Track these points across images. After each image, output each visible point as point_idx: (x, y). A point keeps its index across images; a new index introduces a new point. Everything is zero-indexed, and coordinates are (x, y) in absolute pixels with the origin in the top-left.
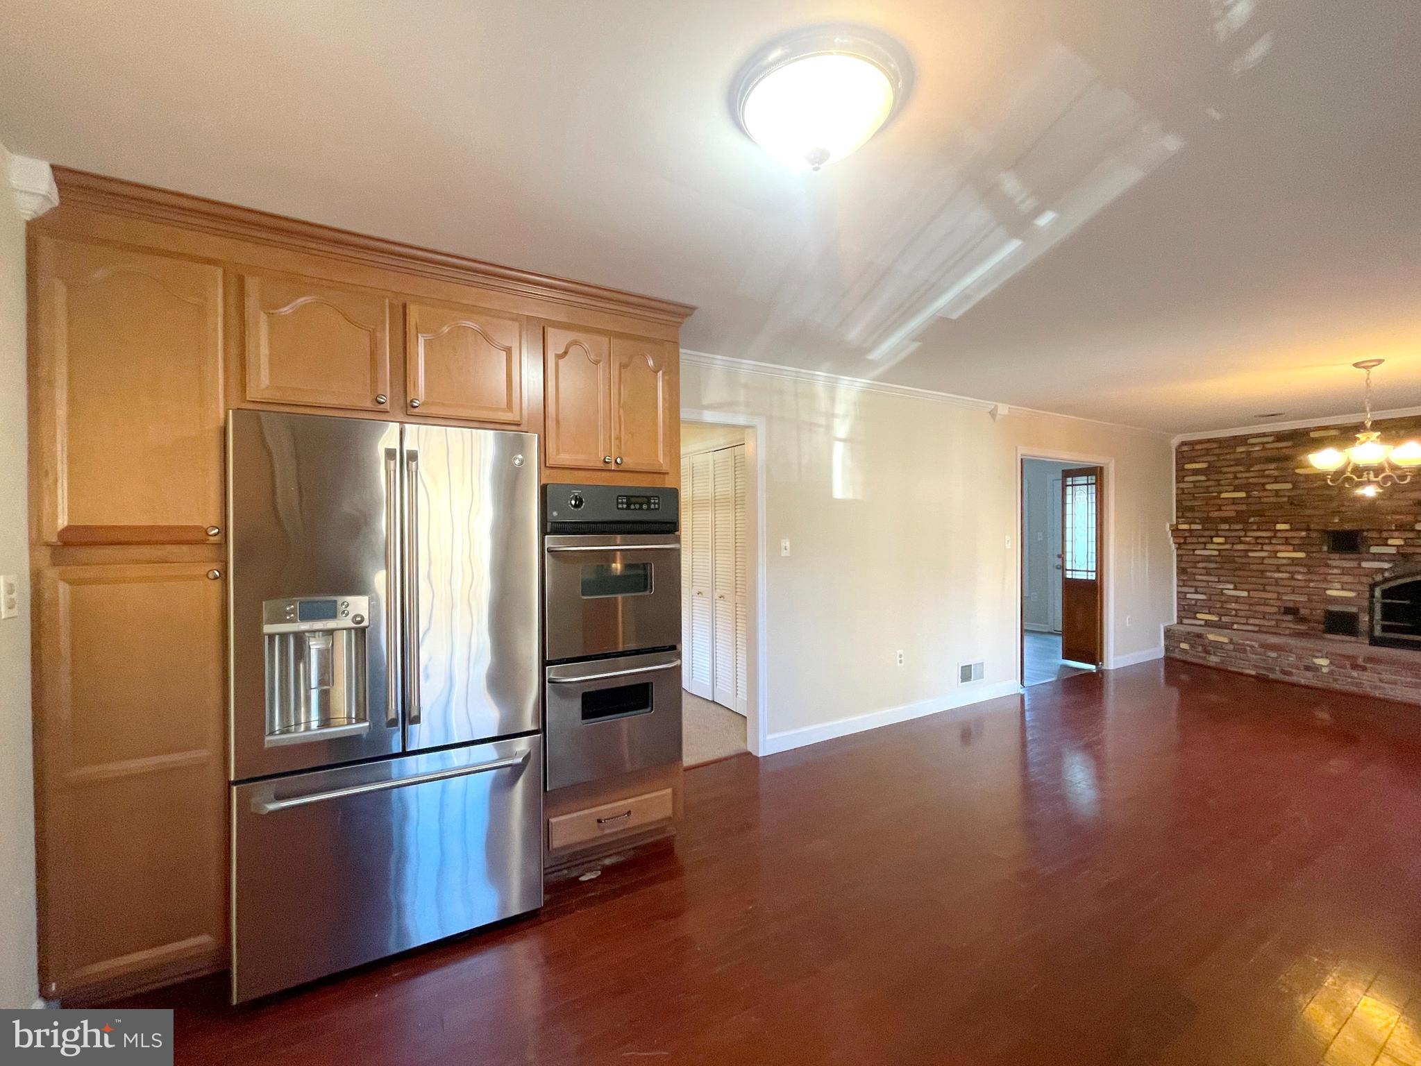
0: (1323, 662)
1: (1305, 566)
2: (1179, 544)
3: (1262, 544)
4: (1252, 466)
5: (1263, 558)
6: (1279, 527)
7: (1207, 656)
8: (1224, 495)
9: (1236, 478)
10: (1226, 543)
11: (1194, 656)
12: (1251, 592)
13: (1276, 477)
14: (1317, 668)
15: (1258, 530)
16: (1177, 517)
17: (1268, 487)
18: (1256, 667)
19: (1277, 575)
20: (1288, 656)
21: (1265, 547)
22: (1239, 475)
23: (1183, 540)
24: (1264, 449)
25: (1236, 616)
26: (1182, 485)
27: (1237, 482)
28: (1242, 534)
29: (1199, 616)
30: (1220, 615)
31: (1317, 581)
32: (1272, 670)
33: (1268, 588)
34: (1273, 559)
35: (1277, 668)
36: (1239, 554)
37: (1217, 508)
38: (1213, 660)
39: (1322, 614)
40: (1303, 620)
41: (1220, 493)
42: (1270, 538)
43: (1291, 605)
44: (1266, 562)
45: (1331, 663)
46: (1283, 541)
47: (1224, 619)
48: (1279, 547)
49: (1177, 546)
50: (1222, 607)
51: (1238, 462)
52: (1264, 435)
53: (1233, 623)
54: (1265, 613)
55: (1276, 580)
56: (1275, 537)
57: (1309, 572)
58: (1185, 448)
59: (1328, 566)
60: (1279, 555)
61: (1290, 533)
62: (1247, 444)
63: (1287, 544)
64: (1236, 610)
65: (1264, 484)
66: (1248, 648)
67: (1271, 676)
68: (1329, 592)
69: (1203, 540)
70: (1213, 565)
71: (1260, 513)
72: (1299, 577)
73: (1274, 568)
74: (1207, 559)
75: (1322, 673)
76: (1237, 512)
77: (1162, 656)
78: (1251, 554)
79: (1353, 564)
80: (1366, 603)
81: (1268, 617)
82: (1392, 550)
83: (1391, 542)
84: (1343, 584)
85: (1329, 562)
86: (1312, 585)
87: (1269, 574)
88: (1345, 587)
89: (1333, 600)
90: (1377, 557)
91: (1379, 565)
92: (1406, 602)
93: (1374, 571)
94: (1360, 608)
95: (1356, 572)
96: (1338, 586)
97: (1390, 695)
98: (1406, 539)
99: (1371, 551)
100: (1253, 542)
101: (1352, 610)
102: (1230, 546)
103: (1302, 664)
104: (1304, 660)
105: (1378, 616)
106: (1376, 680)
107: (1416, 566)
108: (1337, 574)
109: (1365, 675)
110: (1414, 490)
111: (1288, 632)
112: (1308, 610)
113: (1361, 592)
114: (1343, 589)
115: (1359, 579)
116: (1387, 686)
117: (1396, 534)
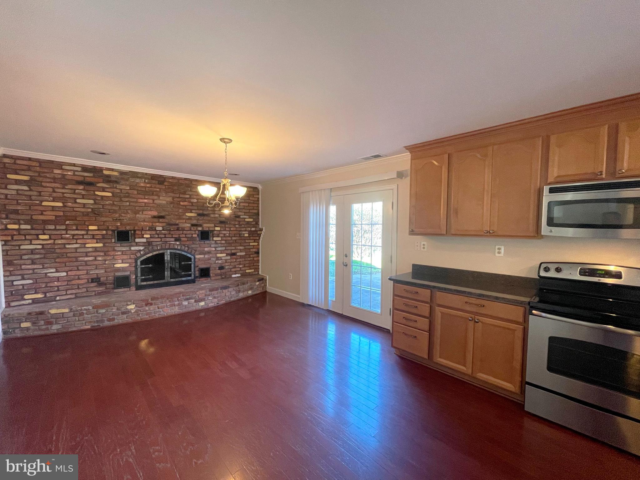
0: (132, 307)
1: (103, 251)
3: (77, 239)
4: (66, 185)
5: (76, 248)
6: (91, 228)
7: (49, 326)
8: (44, 203)
9: (54, 192)
10: (50, 239)
11: (36, 330)
12: (69, 272)
13: (83, 195)
14: (129, 311)
15: (77, 229)
17: (78, 201)
18: (90, 322)
19: (86, 259)
20: (112, 309)
21: (79, 241)
22: (56, 190)
23: (9, 237)
24: (74, 175)
25: (58, 291)
27: (55, 195)
28: (64, 232)
29: (27, 297)
30: (45, 293)
31: (110, 260)
32: (102, 321)
33: (80, 268)
34: (83, 249)
35: (105, 319)
36: (59, 246)
37: (40, 212)
38: (55, 328)
39: (113, 279)
40: (102, 284)
41: (42, 202)
42: (83, 235)
43: (95, 276)
44: (78, 251)
45: (136, 306)
46: (92, 237)
47: (48, 295)
48: (88, 241)
50: (46, 287)
51: (55, 180)
52: (74, 165)
53: (56, 296)
54: (78, 285)
55: (86, 261)
56: (87, 234)
57: (105, 255)
58: (7, 161)
59: (114, 250)
60: (87, 246)
61: (97, 232)
62: (62, 169)
63: (93, 238)
64: (58, 287)
65: (76, 199)
66: (85, 312)
67: (101, 325)
68: (116, 266)
69: (30, 237)
70: (37, 257)
71: (74, 218)
72: (100, 258)
73: (85, 254)
74: (32, 252)
75: (132, 313)
76: (56, 216)
78: (67, 246)
79: (128, 248)
80: (134, 269)
81: (80, 287)
82: (144, 240)
83: (145, 236)
84: (122, 260)
85: (116, 248)
86: (107, 262)
87: (81, 258)
88: (124, 262)
89: (118, 270)
90: (137, 244)
91: (139, 248)
92: (150, 266)
93: (137, 251)
94: (130, 272)
95: (129, 252)
96: (120, 261)
97: (162, 314)
98: (150, 235)
99: (136, 241)
100: (71, 238)
101: (128, 273)
102: (53, 241)
103: (120, 311)
104: (121, 309)
105: (139, 275)
106: (157, 308)
107: (153, 248)
108: (119, 255)
109: (152, 308)
110: (151, 211)
111: (94, 293)
112: (105, 278)
113: (131, 263)
114: (122, 263)
115: (130, 256)
116: (161, 310)
117: (148, 232)
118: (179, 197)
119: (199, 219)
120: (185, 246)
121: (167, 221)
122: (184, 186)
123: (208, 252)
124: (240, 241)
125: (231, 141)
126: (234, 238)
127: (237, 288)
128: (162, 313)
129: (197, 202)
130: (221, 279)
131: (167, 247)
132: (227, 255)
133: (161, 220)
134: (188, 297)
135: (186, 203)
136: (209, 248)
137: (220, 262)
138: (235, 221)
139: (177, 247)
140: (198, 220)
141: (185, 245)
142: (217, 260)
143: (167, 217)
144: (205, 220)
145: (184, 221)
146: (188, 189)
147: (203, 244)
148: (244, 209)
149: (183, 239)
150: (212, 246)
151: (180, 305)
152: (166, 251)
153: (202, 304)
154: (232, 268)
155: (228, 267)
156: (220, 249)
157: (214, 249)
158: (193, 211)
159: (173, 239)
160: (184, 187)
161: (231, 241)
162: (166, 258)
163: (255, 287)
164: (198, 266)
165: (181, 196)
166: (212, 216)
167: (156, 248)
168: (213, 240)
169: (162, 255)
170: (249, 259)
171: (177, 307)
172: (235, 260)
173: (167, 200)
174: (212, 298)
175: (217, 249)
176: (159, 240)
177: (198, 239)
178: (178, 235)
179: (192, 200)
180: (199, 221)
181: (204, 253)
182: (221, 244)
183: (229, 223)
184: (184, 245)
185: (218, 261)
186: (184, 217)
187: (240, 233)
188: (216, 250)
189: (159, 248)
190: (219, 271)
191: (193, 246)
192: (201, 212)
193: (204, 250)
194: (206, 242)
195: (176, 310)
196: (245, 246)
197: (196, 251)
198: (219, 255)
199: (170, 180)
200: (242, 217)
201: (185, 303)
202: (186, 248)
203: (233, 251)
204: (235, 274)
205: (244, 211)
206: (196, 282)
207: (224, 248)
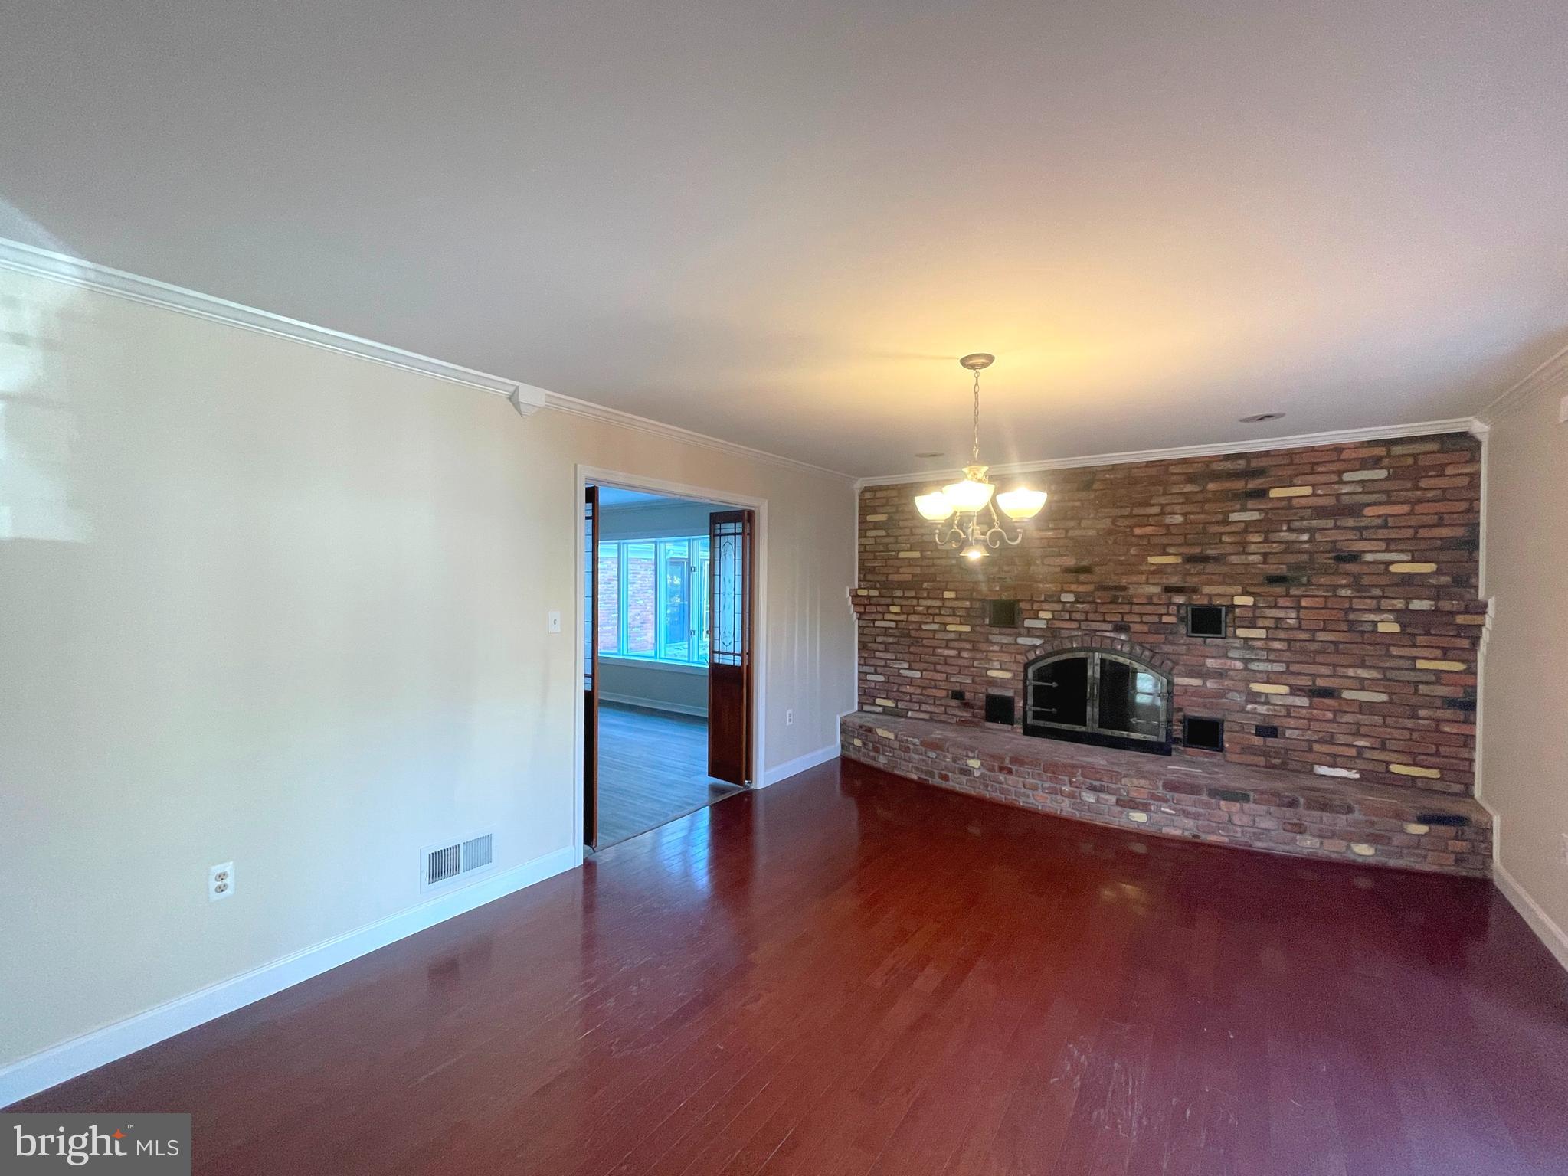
0: (976, 764)
1: (970, 641)
2: (860, 613)
3: (933, 615)
5: (934, 631)
6: (946, 595)
7: (877, 756)
8: (901, 554)
9: (912, 534)
10: (902, 613)
11: (864, 755)
12: (924, 673)
14: (971, 771)
15: (928, 598)
16: (859, 580)
18: (918, 769)
19: (947, 652)
20: (946, 757)
21: (936, 619)
22: (914, 531)
23: (864, 607)
25: (910, 701)
26: (864, 541)
27: (912, 539)
28: (915, 602)
29: (878, 701)
30: (897, 701)
31: (981, 659)
32: (931, 774)
33: (938, 667)
34: (943, 633)
35: (936, 772)
36: (913, 626)
37: (895, 570)
38: (882, 761)
39: (984, 698)
40: (967, 705)
41: (897, 551)
42: (939, 608)
43: (958, 688)
44: (936, 636)
45: (982, 764)
46: (951, 611)
47: (901, 705)
48: (948, 619)
49: (858, 615)
50: (898, 691)
53: (908, 710)
54: (935, 697)
55: (946, 657)
56: (944, 607)
57: (974, 649)
58: (868, 495)
59: (988, 641)
60: (948, 628)
61: (956, 602)
63: (954, 615)
64: (911, 694)
66: (911, 747)
67: (931, 781)
68: (990, 673)
69: (880, 609)
70: (891, 640)
71: (933, 578)
72: (965, 655)
73: (944, 644)
74: (886, 632)
75: (974, 777)
76: (912, 575)
77: (839, 755)
78: (924, 627)
79: (1010, 640)
80: (1021, 686)
81: (938, 702)
82: (1042, 625)
83: (1042, 614)
84: (1002, 662)
85: (990, 637)
86: (975, 664)
87: (939, 650)
88: (1003, 667)
89: (993, 682)
90: (1030, 632)
91: (1032, 641)
92: (1054, 684)
93: (1028, 648)
94: (1015, 692)
95: (1013, 649)
96: (997, 665)
97: (1032, 804)
98: (1053, 612)
99: (1025, 626)
100: (925, 612)
101: (1009, 693)
102: (905, 616)
103: (957, 766)
104: (958, 762)
105: (1030, 701)
106: (1020, 785)
107: (1061, 643)
108: (996, 652)
109: (1011, 779)
110: (1062, 555)
111: (954, 720)
112: (972, 694)
113: (1016, 673)
114: (1001, 669)
115: (1015, 657)
116: (1030, 793)
117: (1046, 606)
118: (1131, 516)
119: (1189, 570)
120: (1143, 647)
121: (1096, 578)
122: (1145, 484)
123: (1216, 672)
124: (1356, 649)
125: (990, 359)
126: (1322, 636)
127: (1288, 812)
128: (1031, 800)
129: (1185, 523)
130: (1266, 767)
131: (1094, 645)
132: (1295, 691)
133: (1082, 577)
134: (1097, 783)
135: (1149, 530)
136: (1220, 661)
137: (1262, 709)
138: (1337, 573)
139: (1121, 648)
140: (1187, 574)
141: (1145, 645)
142: (1248, 702)
143: (1097, 568)
144: (1208, 574)
145: (1144, 577)
146: (1159, 491)
147: (1200, 645)
148: (1385, 526)
149: (1135, 627)
150: (1230, 655)
151: (1077, 799)
152: (1090, 654)
153: (1140, 817)
154: (1315, 741)
155: (1297, 732)
156: (1262, 666)
157: (1239, 665)
158: (1171, 550)
159: (1109, 627)
160: (1145, 486)
161: (1314, 646)
162: (1090, 673)
163: (1398, 840)
164: (1180, 710)
165: (1137, 511)
166: (1234, 559)
167: (1069, 646)
168: (1235, 636)
169: (1083, 663)
170: (1409, 723)
171: (1066, 799)
172: (1330, 715)
173: (1098, 527)
174: (1173, 812)
175: (1253, 666)
176: (1075, 625)
177: (1182, 629)
178: (1120, 616)
179: (1168, 520)
180: (1189, 579)
181: (1204, 674)
182: (1269, 650)
183: (1304, 580)
184: (1141, 644)
185: (1256, 706)
186: (1144, 568)
187: (1352, 617)
188: (1246, 669)
189: (1075, 646)
190: (1258, 741)
191: (1167, 648)
192: (1197, 550)
193: (1204, 665)
194: (1209, 640)
195: (1063, 807)
196: (1384, 670)
197: (1177, 664)
198: (1257, 687)
199: (1107, 476)
200: (1369, 557)
201: (1090, 797)
202: (1147, 653)
203: (1321, 683)
204: (1333, 766)
205: (1382, 534)
206: (1173, 753)
207: (1279, 667)
